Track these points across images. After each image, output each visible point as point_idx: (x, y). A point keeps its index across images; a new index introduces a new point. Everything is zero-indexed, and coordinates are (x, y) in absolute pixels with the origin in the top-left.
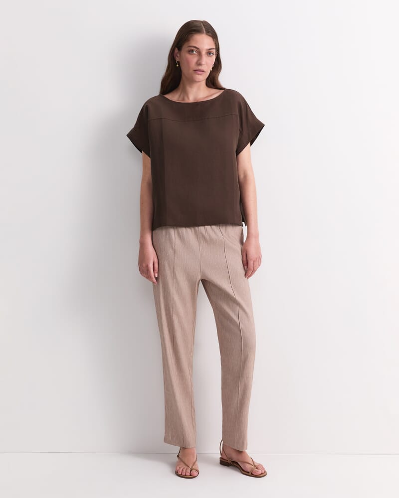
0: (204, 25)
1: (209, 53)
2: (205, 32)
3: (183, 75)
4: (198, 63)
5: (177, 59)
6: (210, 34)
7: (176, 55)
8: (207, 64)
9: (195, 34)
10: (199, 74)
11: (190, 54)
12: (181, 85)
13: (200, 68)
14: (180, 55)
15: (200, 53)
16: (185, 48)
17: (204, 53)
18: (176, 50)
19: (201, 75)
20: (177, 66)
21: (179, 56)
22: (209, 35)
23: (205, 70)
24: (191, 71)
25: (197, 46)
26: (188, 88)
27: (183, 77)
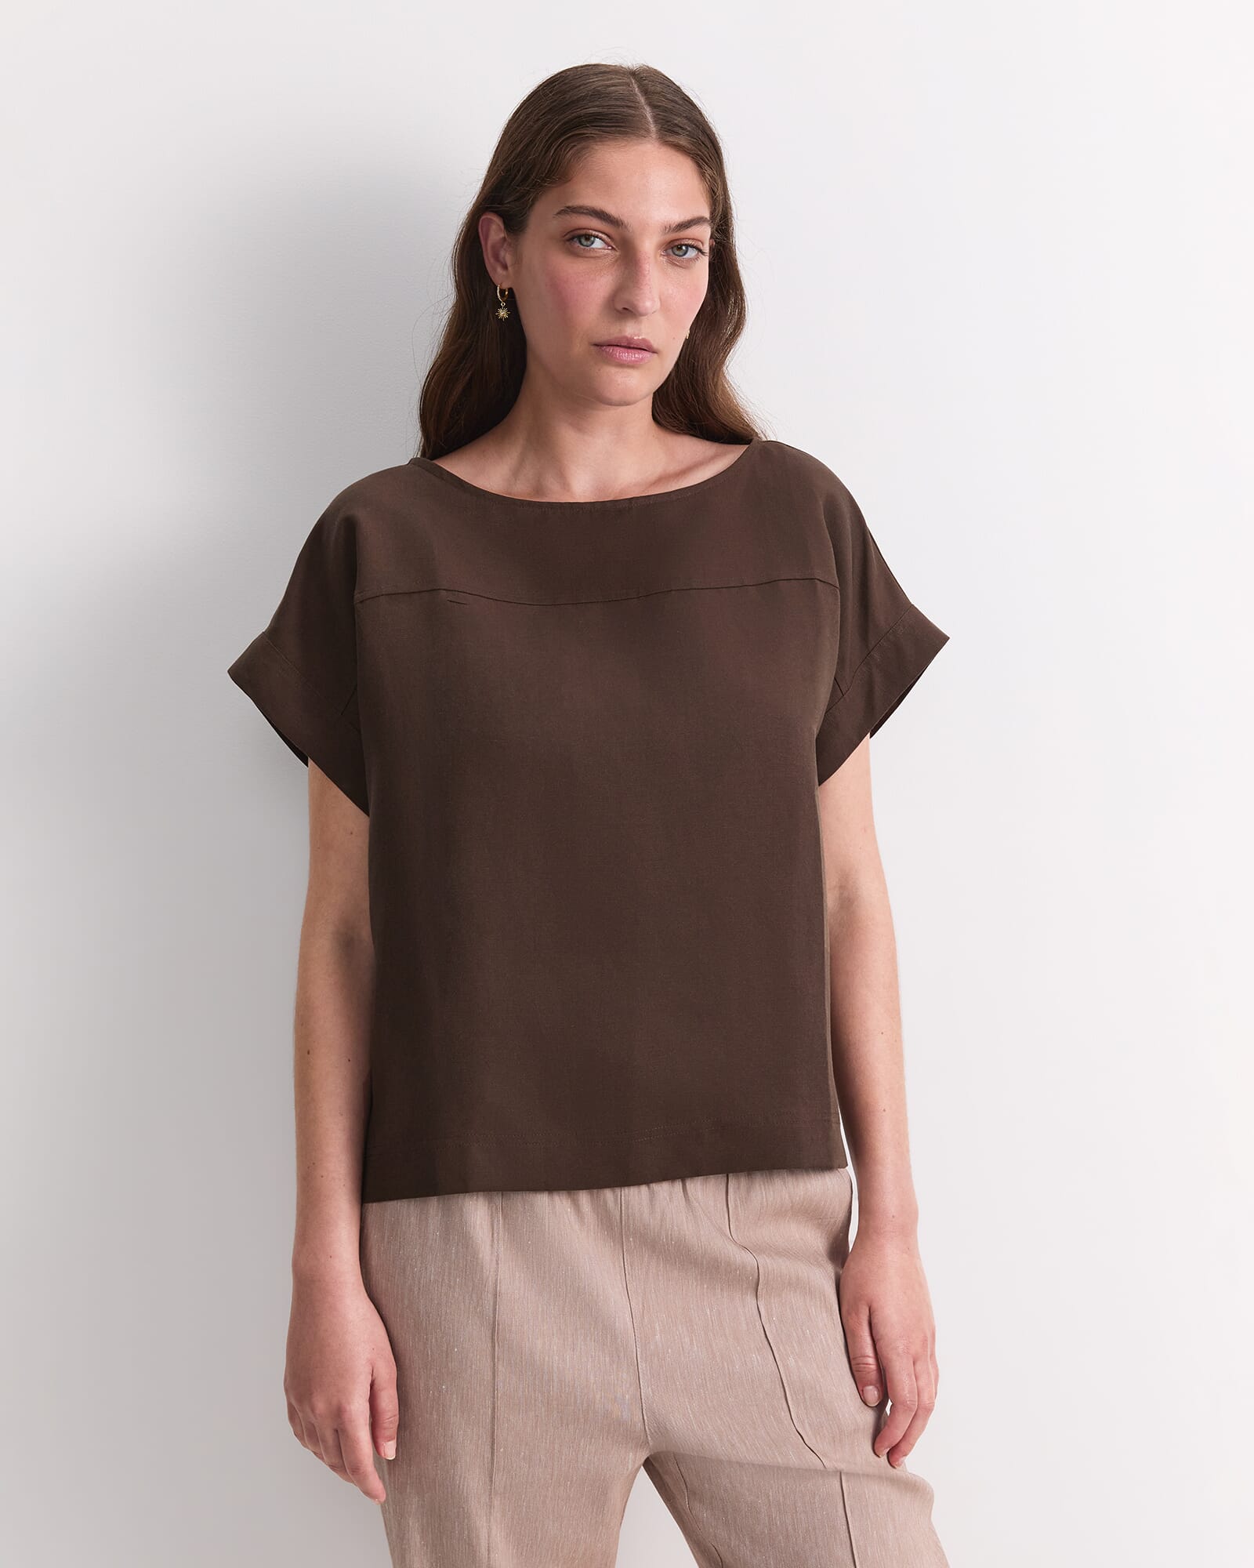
0: (645, 92)
1: (675, 247)
2: (653, 128)
3: (532, 367)
4: (620, 307)
5: (502, 279)
6: (683, 141)
7: (496, 257)
8: (665, 308)
9: (601, 139)
10: (622, 365)
11: (575, 254)
12: (523, 413)
13: (631, 330)
14: (518, 260)
15: (626, 251)
16: (544, 219)
17: (649, 246)
18: (495, 230)
19: (632, 366)
20: (503, 313)
21: (508, 258)
22: (678, 147)
23: (655, 344)
24: (579, 348)
25: (611, 209)
26: (567, 435)
27: (537, 379)
